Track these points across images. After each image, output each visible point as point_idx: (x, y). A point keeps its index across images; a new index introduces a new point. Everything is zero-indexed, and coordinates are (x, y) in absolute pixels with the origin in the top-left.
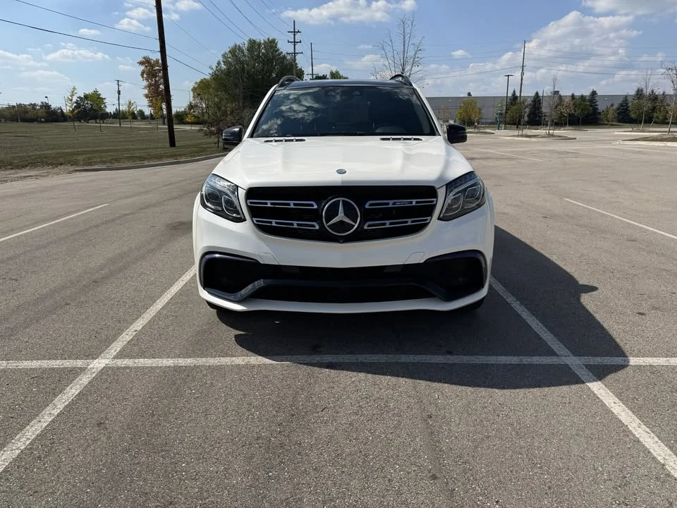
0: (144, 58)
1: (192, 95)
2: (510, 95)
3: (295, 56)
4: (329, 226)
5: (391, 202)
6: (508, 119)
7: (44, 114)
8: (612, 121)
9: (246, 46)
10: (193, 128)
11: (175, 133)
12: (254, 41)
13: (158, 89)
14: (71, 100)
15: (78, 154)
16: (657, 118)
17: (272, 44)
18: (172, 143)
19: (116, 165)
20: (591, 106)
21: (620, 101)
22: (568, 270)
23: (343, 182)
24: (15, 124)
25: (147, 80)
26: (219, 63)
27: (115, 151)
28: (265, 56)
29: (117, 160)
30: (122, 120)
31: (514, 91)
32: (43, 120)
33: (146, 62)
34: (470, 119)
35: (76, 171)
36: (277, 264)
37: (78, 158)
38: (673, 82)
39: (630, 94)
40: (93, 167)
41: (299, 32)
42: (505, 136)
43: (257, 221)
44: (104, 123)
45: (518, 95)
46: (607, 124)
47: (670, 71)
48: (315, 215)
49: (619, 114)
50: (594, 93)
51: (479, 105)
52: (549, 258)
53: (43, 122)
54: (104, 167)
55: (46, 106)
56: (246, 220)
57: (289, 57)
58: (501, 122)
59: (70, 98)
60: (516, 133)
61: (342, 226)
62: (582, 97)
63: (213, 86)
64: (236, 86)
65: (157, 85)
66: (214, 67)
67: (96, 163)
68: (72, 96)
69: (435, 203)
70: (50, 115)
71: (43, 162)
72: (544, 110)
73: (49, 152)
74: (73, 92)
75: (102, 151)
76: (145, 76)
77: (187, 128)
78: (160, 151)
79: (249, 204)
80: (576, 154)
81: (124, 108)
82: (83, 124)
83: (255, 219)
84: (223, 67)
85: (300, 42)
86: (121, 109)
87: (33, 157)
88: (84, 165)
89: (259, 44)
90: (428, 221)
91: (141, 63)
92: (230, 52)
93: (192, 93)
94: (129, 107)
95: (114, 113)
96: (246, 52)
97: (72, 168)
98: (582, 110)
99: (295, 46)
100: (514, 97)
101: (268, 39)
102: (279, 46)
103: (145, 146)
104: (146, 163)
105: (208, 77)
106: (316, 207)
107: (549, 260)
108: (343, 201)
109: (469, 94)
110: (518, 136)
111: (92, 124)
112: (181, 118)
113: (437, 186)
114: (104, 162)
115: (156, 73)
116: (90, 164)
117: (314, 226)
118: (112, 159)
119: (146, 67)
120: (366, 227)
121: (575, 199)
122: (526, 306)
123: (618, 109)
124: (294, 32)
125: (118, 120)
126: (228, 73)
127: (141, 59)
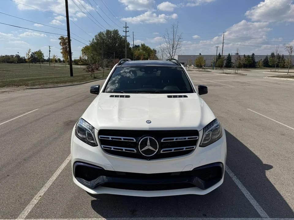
0: (61, 37)
1: (81, 53)
2: (218, 54)
3: (126, 37)
4: (142, 152)
5: (175, 138)
6: (217, 65)
7: (17, 60)
8: (261, 66)
9: (105, 32)
10: (81, 67)
11: (73, 69)
12: (109, 31)
13: (67, 50)
14: (29, 55)
15: (29, 80)
16: (281, 65)
17: (116, 32)
18: (72, 75)
19: (45, 86)
20: (252, 60)
21: (265, 58)
22: (256, 154)
23: (150, 128)
24: (4, 64)
25: (62, 46)
26: (93, 39)
27: (46, 79)
28: (113, 37)
29: (46, 83)
30: (50, 63)
31: (220, 53)
32: (16, 62)
33: (62, 38)
34: (201, 65)
35: (27, 89)
36: (114, 171)
37: (29, 82)
38: (289, 52)
39: (268, 55)
40: (35, 87)
41: (128, 27)
42: (216, 73)
43: (103, 147)
44: (43, 64)
45: (221, 55)
46: (259, 68)
47: (288, 48)
48: (135, 145)
49: (264, 63)
50: (253, 54)
51: (204, 59)
52: (246, 146)
53: (16, 63)
54: (40, 87)
55: (18, 56)
56: (98, 146)
57: (123, 37)
58: (214, 66)
59: (28, 53)
60: (221, 71)
61: (149, 151)
62: (248, 56)
63: (91, 49)
64: (101, 49)
65: (66, 48)
66: (91, 41)
67: (36, 85)
68: (29, 52)
69: (198, 138)
70: (19, 60)
71: (12, 84)
72: (232, 61)
73: (16, 79)
74: (29, 51)
75: (40, 79)
76: (61, 44)
77: (79, 66)
78: (66, 79)
79: (100, 138)
80: (249, 84)
81: (51, 58)
82: (34, 64)
83: (102, 146)
84: (95, 41)
85: (128, 31)
86: (50, 58)
87: (8, 82)
88: (31, 86)
89: (111, 32)
90: (194, 148)
91: (60, 39)
92: (98, 35)
93: (81, 52)
94: (54, 58)
95: (48, 60)
96: (105, 35)
97: (25, 87)
98: (249, 61)
99: (126, 33)
100: (220, 56)
101: (115, 30)
102: (119, 33)
103: (59, 76)
104: (59, 85)
105: (89, 45)
106: (135, 141)
107: (246, 147)
108: (149, 138)
109: (200, 54)
110: (222, 73)
111: (38, 64)
112: (76, 62)
113: (199, 130)
114: (40, 85)
115: (66, 43)
116: (34, 85)
117: (134, 151)
118: (44, 83)
119: (62, 40)
120: (161, 152)
121: (253, 109)
122: (240, 179)
123: (264, 61)
124: (126, 27)
125: (49, 63)
126: (97, 44)
127: (60, 37)
